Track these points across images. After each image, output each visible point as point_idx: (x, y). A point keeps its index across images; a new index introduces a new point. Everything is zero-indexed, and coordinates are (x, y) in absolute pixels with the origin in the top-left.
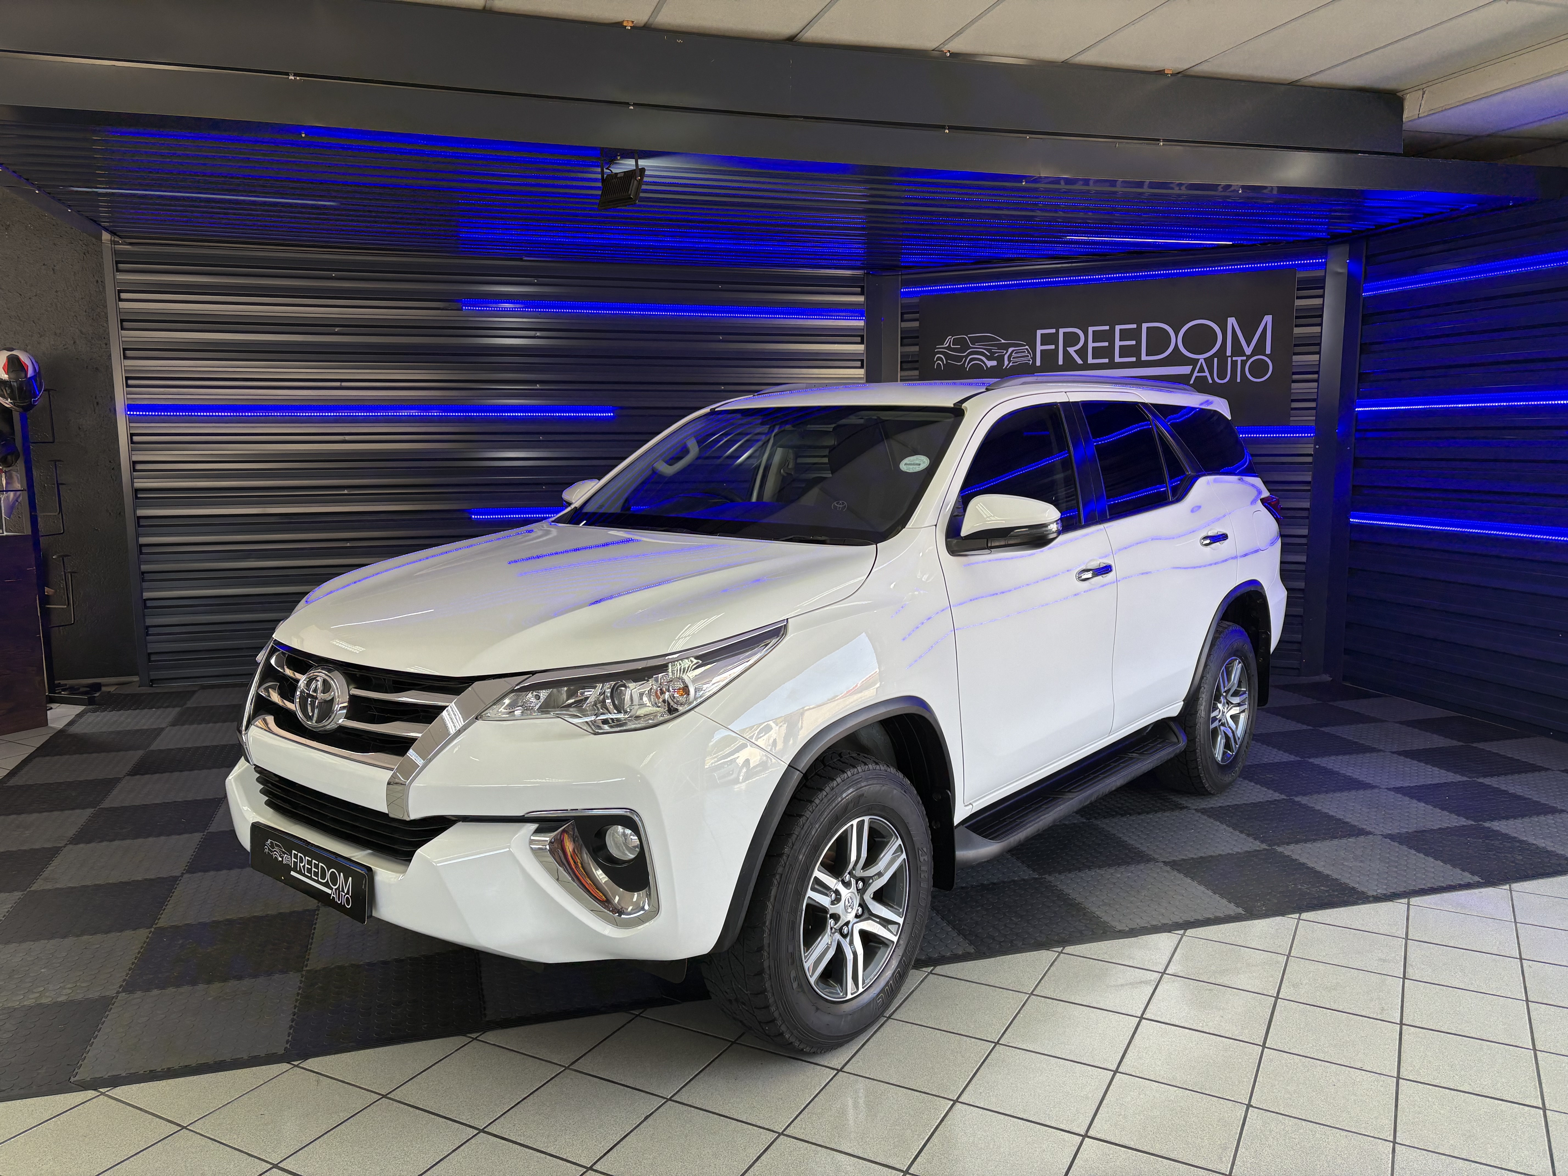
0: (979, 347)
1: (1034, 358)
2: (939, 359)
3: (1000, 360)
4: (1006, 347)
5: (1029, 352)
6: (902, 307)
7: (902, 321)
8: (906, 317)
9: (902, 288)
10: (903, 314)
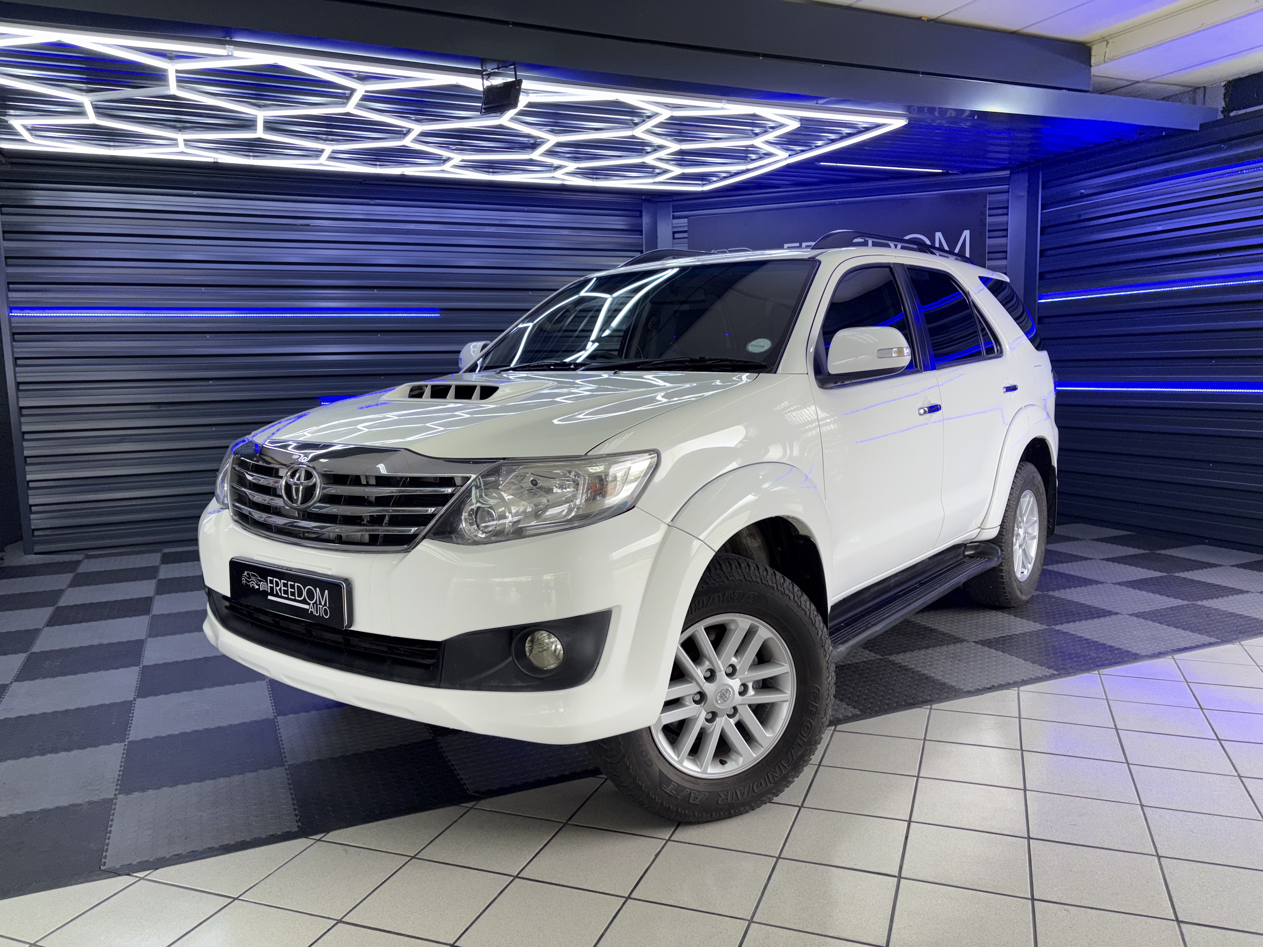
6: (673, 227)
7: (674, 238)
8: (677, 236)
9: (673, 212)
10: (674, 233)
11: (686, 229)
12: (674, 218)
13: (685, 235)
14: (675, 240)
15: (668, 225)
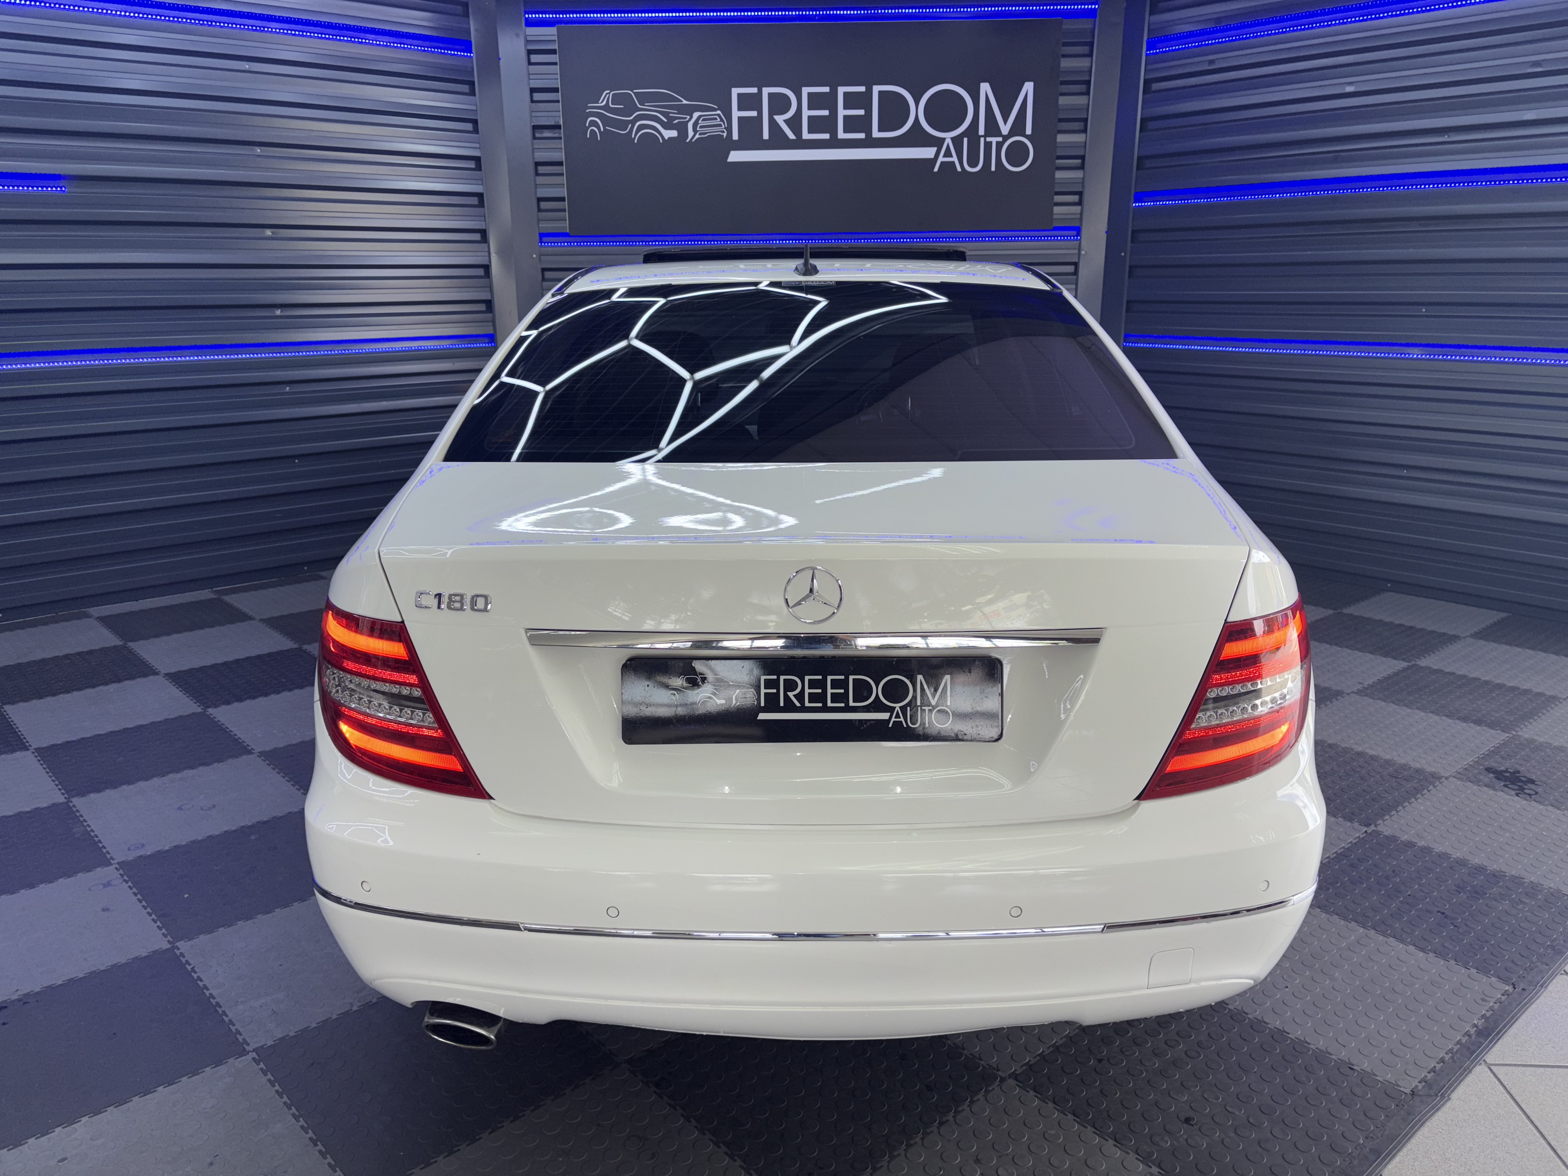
0: (649, 109)
1: (729, 129)
2: (593, 123)
3: (682, 128)
4: (690, 110)
5: (722, 120)
6: (527, 41)
7: (530, 63)
8: (535, 58)
9: (526, 13)
10: (530, 52)
11: (556, 46)
12: (529, 23)
13: (554, 58)
14: (531, 67)
15: (517, 35)
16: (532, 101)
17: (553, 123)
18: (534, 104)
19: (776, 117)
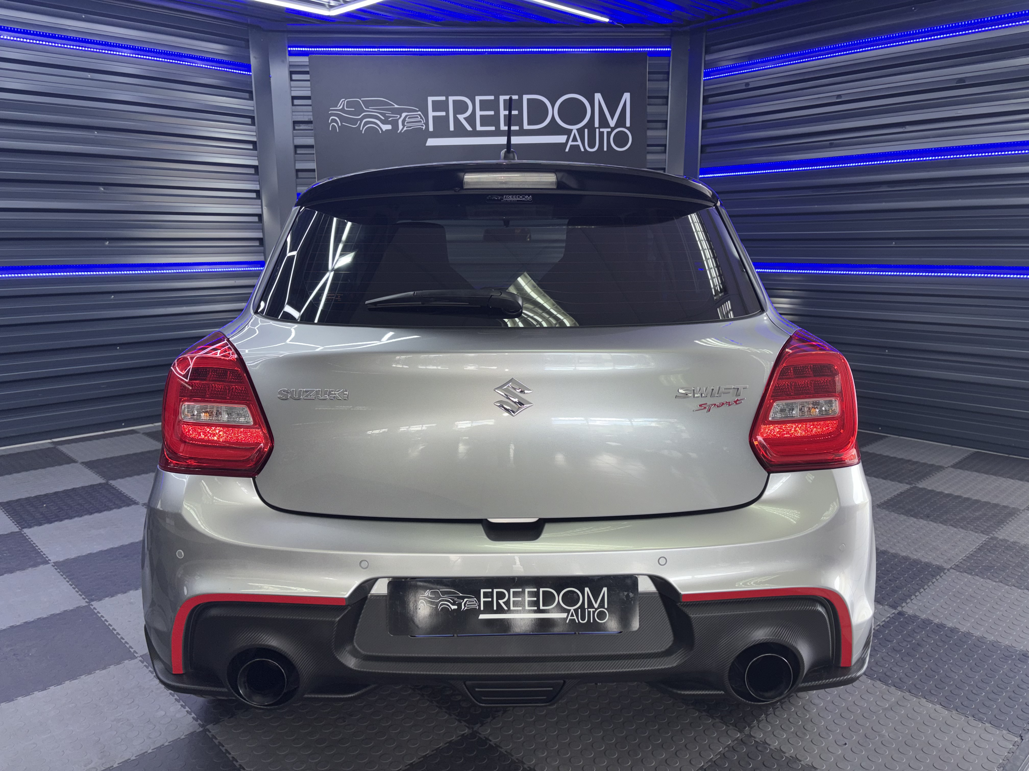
1: (427, 124)
2: (334, 120)
3: (395, 124)
4: (400, 112)
5: (421, 118)
6: (290, 65)
7: (291, 80)
8: (295, 77)
9: (289, 47)
10: (291, 73)
11: (308, 69)
12: (291, 54)
13: (307, 77)
14: (293, 83)
15: (283, 61)
16: (293, 105)
17: (307, 120)
18: (294, 107)
19: (459, 116)
